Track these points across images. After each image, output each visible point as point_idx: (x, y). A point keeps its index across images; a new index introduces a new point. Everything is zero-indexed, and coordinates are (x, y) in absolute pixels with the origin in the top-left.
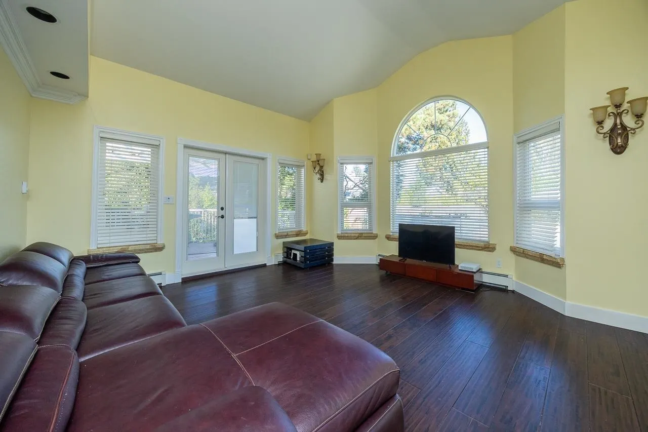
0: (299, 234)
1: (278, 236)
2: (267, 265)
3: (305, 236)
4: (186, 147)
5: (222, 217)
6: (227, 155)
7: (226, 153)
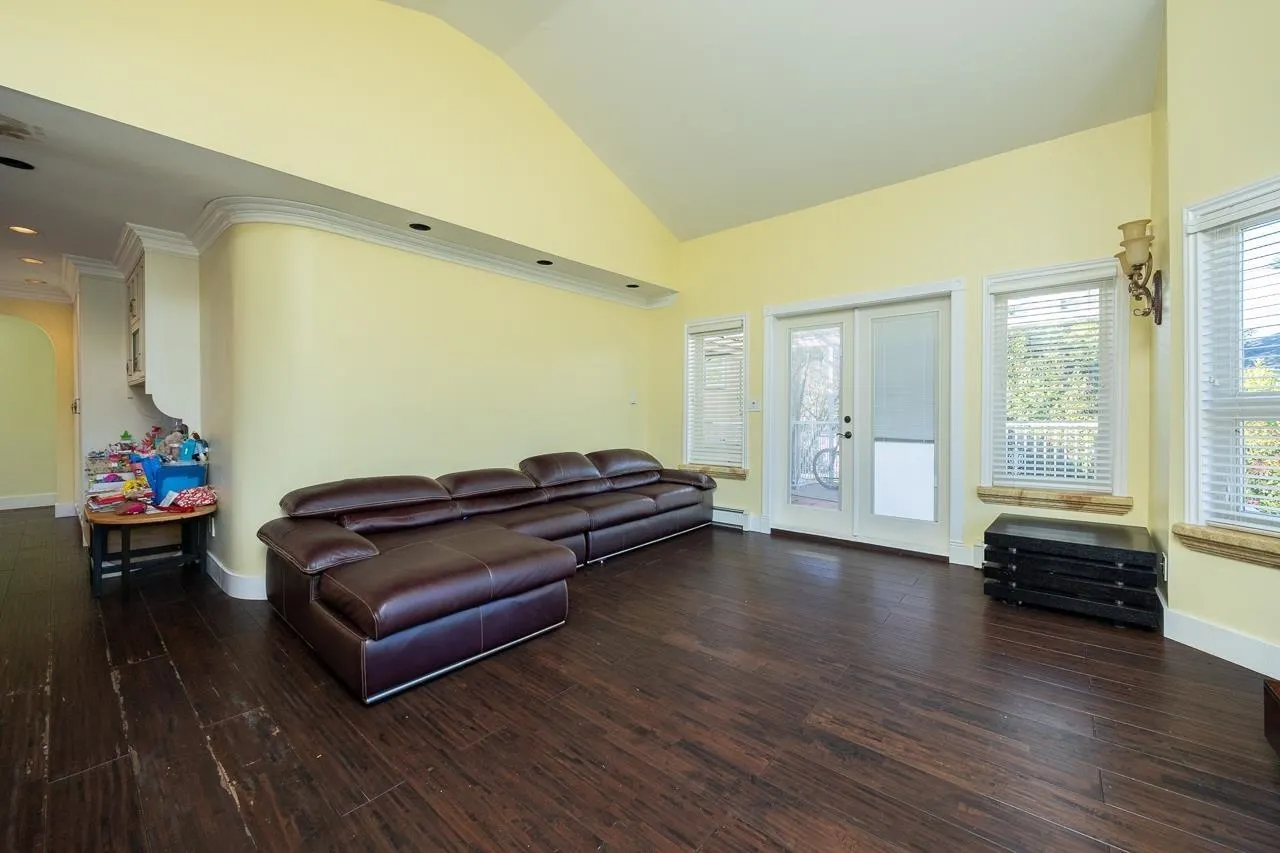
0: (1084, 504)
1: (985, 496)
2: (951, 562)
3: (1122, 514)
4: (779, 318)
5: (848, 435)
6: (857, 312)
7: (853, 308)
